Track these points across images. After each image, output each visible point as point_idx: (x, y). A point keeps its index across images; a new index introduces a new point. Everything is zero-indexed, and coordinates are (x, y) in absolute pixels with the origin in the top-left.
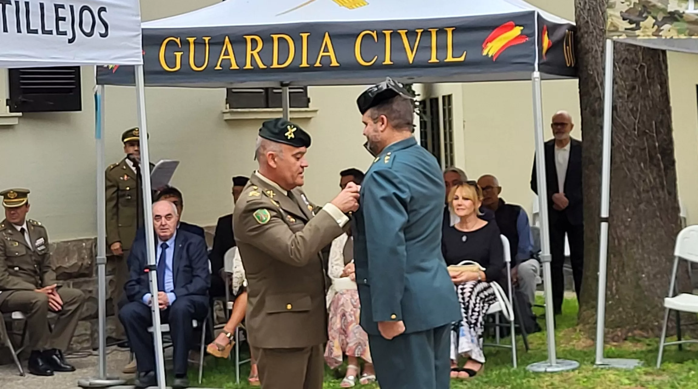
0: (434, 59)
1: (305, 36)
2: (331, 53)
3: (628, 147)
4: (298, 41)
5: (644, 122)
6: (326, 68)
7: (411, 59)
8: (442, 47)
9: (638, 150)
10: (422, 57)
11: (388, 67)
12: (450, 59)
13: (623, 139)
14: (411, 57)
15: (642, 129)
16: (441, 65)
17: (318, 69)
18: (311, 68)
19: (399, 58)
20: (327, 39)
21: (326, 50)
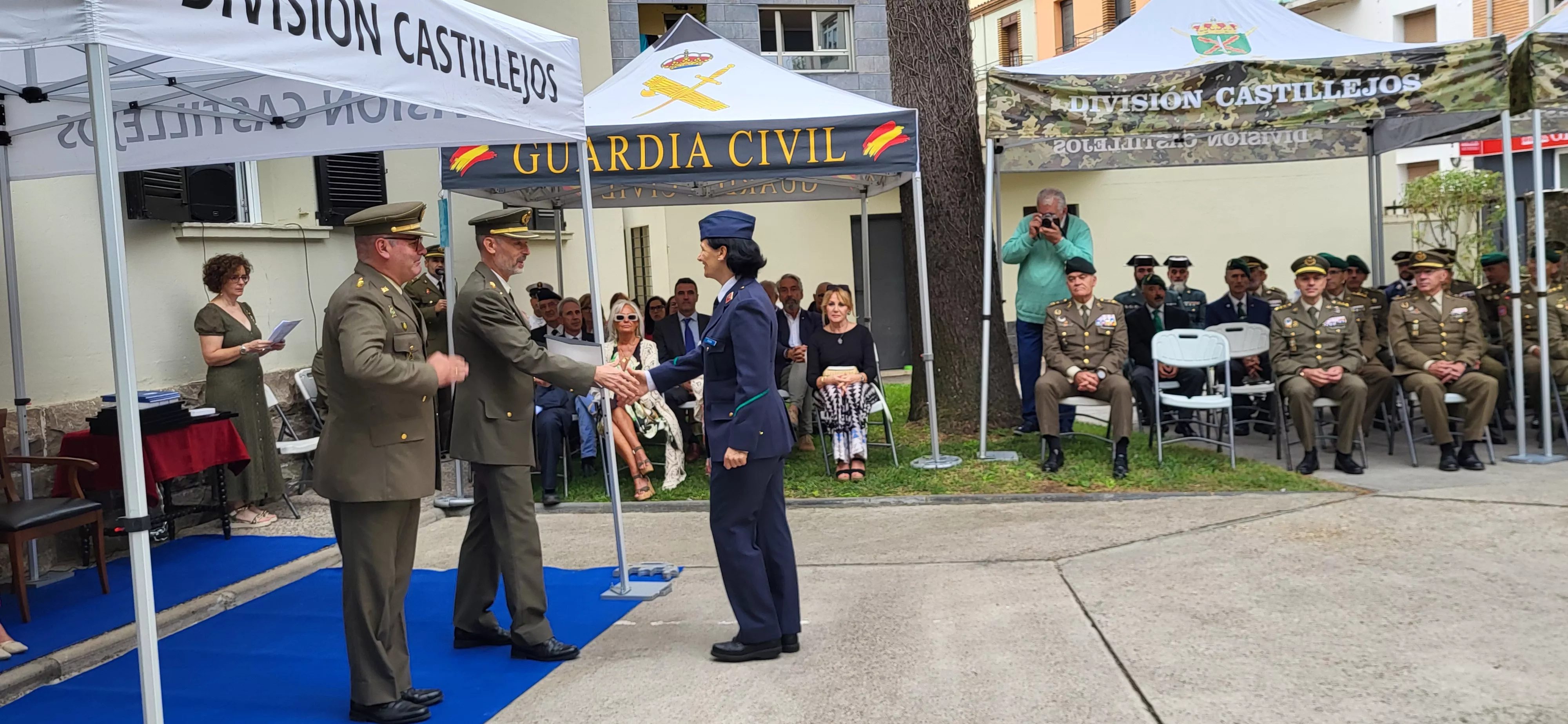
0: (813, 160)
1: (674, 136)
2: (704, 154)
3: (962, 251)
4: (667, 142)
5: (974, 227)
6: (699, 169)
7: (789, 160)
8: (821, 148)
9: (971, 253)
10: (801, 158)
11: (764, 168)
12: (829, 159)
13: (957, 243)
14: (789, 158)
15: (974, 233)
16: (822, 165)
17: (689, 171)
18: (682, 170)
19: (777, 159)
20: (698, 139)
21: (698, 150)
